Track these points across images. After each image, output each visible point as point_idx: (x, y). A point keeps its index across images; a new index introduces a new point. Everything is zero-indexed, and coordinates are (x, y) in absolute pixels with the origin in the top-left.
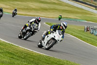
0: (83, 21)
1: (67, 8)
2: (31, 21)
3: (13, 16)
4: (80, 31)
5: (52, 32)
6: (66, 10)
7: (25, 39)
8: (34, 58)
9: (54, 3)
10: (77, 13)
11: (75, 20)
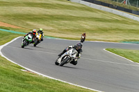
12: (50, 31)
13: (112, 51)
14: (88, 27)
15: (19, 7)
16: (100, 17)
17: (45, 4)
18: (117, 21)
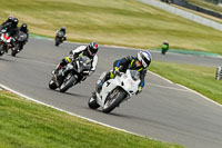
0: (214, 56)
1: (176, 26)
2: (77, 51)
3: (57, 44)
4: (205, 78)
5: (117, 73)
6: (174, 31)
7: (63, 91)
8: (100, 140)
9: (148, 15)
10: (200, 37)
11: (196, 53)
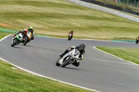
1: (125, 25)
12: (40, 29)
13: (102, 49)
14: (79, 25)
15: (10, 6)
16: (90, 15)
17: (35, 2)
18: (107, 19)
